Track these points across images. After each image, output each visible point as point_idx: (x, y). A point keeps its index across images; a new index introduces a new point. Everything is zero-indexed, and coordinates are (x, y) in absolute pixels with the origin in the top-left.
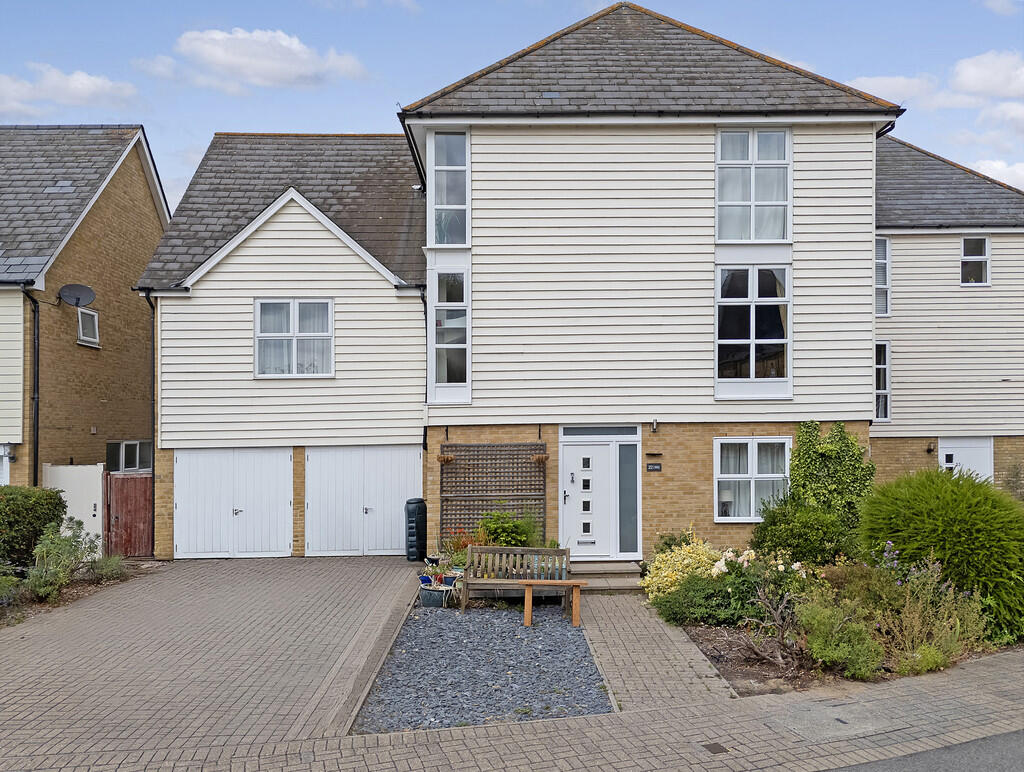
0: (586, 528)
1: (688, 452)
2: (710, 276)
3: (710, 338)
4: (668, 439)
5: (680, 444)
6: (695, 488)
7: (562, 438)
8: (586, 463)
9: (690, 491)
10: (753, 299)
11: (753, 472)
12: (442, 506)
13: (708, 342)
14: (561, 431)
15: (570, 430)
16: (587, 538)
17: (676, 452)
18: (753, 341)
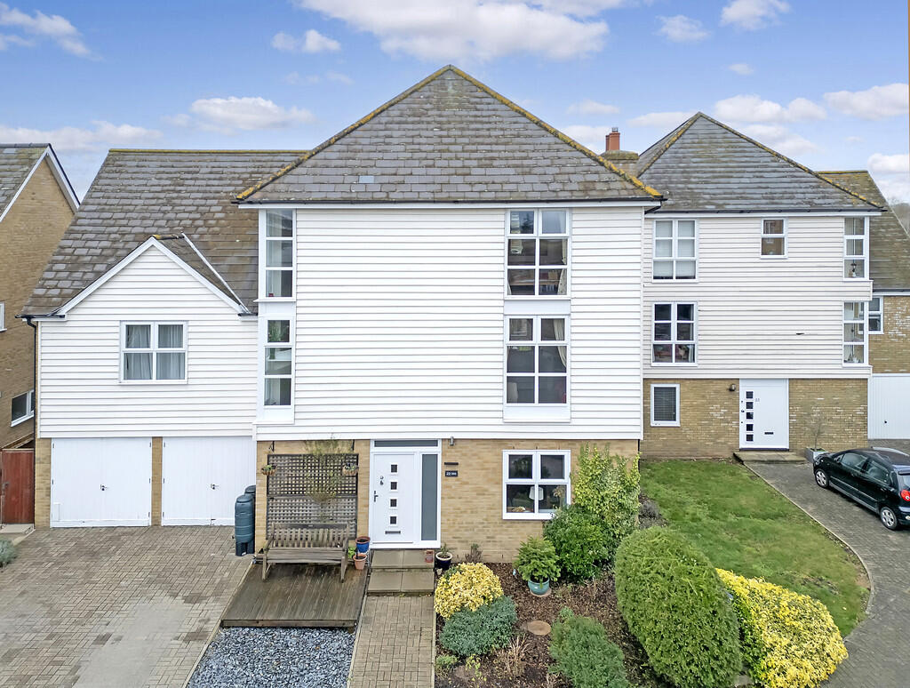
0: (393, 520)
1: (480, 461)
2: (501, 324)
3: (500, 372)
4: (464, 451)
5: (475, 455)
6: (486, 490)
7: (373, 449)
8: (394, 468)
9: (482, 492)
11: (537, 478)
12: (268, 504)
13: (497, 373)
14: (372, 444)
15: (379, 443)
16: (393, 528)
17: (470, 461)
18: (537, 374)
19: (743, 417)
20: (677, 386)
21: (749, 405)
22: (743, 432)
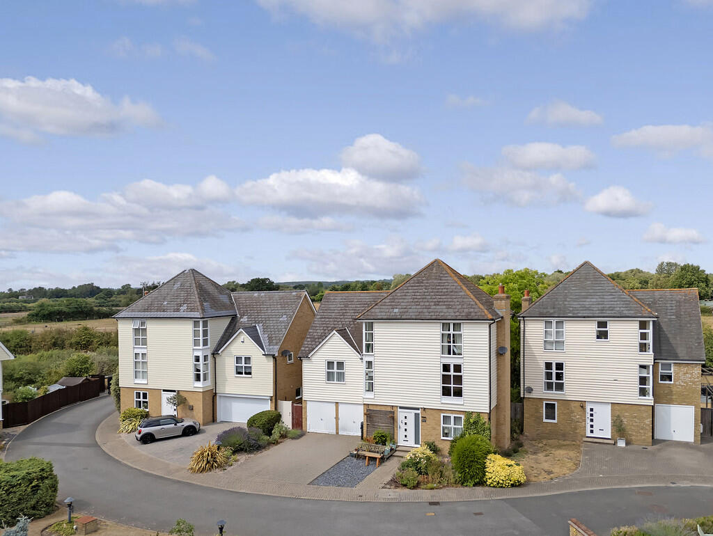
1: (434, 417)
2: (439, 366)
4: (428, 413)
5: (432, 414)
7: (399, 410)
8: (406, 417)
9: (434, 429)
10: (452, 373)
11: (452, 425)
12: (367, 426)
13: (439, 385)
14: (398, 407)
15: (401, 408)
16: (406, 438)
17: (430, 417)
18: (452, 386)
19: (588, 421)
20: (556, 403)
21: (592, 415)
22: (589, 429)
